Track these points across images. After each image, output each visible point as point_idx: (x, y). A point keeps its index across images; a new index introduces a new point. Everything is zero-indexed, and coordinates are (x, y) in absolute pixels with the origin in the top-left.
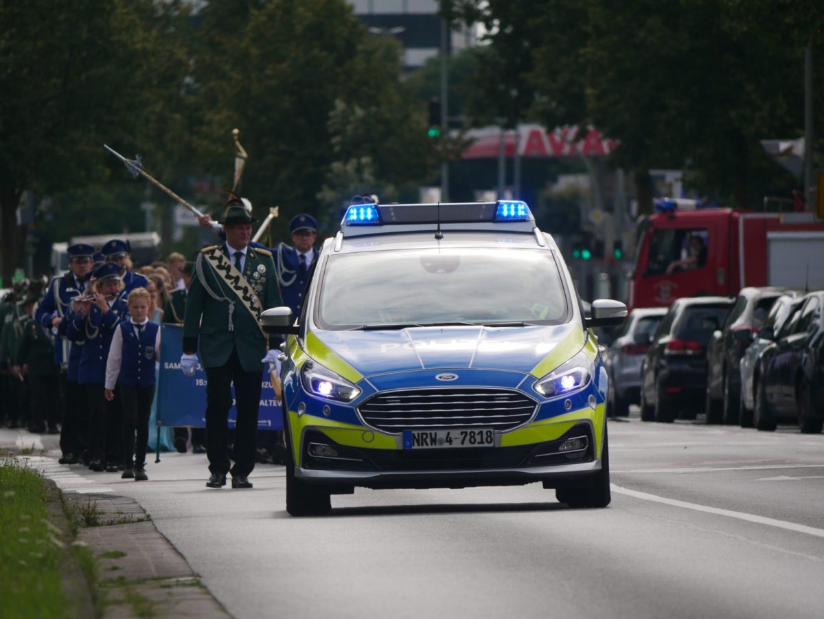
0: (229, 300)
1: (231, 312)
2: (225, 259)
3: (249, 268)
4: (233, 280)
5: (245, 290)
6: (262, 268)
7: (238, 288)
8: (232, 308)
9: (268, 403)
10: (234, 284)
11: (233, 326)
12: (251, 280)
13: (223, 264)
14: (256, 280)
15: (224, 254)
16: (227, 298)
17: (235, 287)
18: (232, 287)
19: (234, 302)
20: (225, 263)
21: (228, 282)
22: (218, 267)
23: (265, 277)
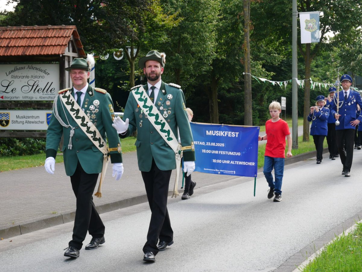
0: (71, 127)
1: (71, 135)
2: (71, 97)
3: (86, 103)
4: (75, 112)
5: (83, 119)
6: (97, 102)
7: (78, 117)
8: (72, 132)
9: (235, 162)
10: (75, 115)
11: (71, 146)
12: (88, 111)
13: (70, 101)
14: (91, 111)
15: (71, 94)
16: (70, 125)
17: (75, 117)
18: (74, 117)
19: (74, 128)
20: (71, 100)
21: (72, 113)
22: (66, 103)
23: (98, 108)
